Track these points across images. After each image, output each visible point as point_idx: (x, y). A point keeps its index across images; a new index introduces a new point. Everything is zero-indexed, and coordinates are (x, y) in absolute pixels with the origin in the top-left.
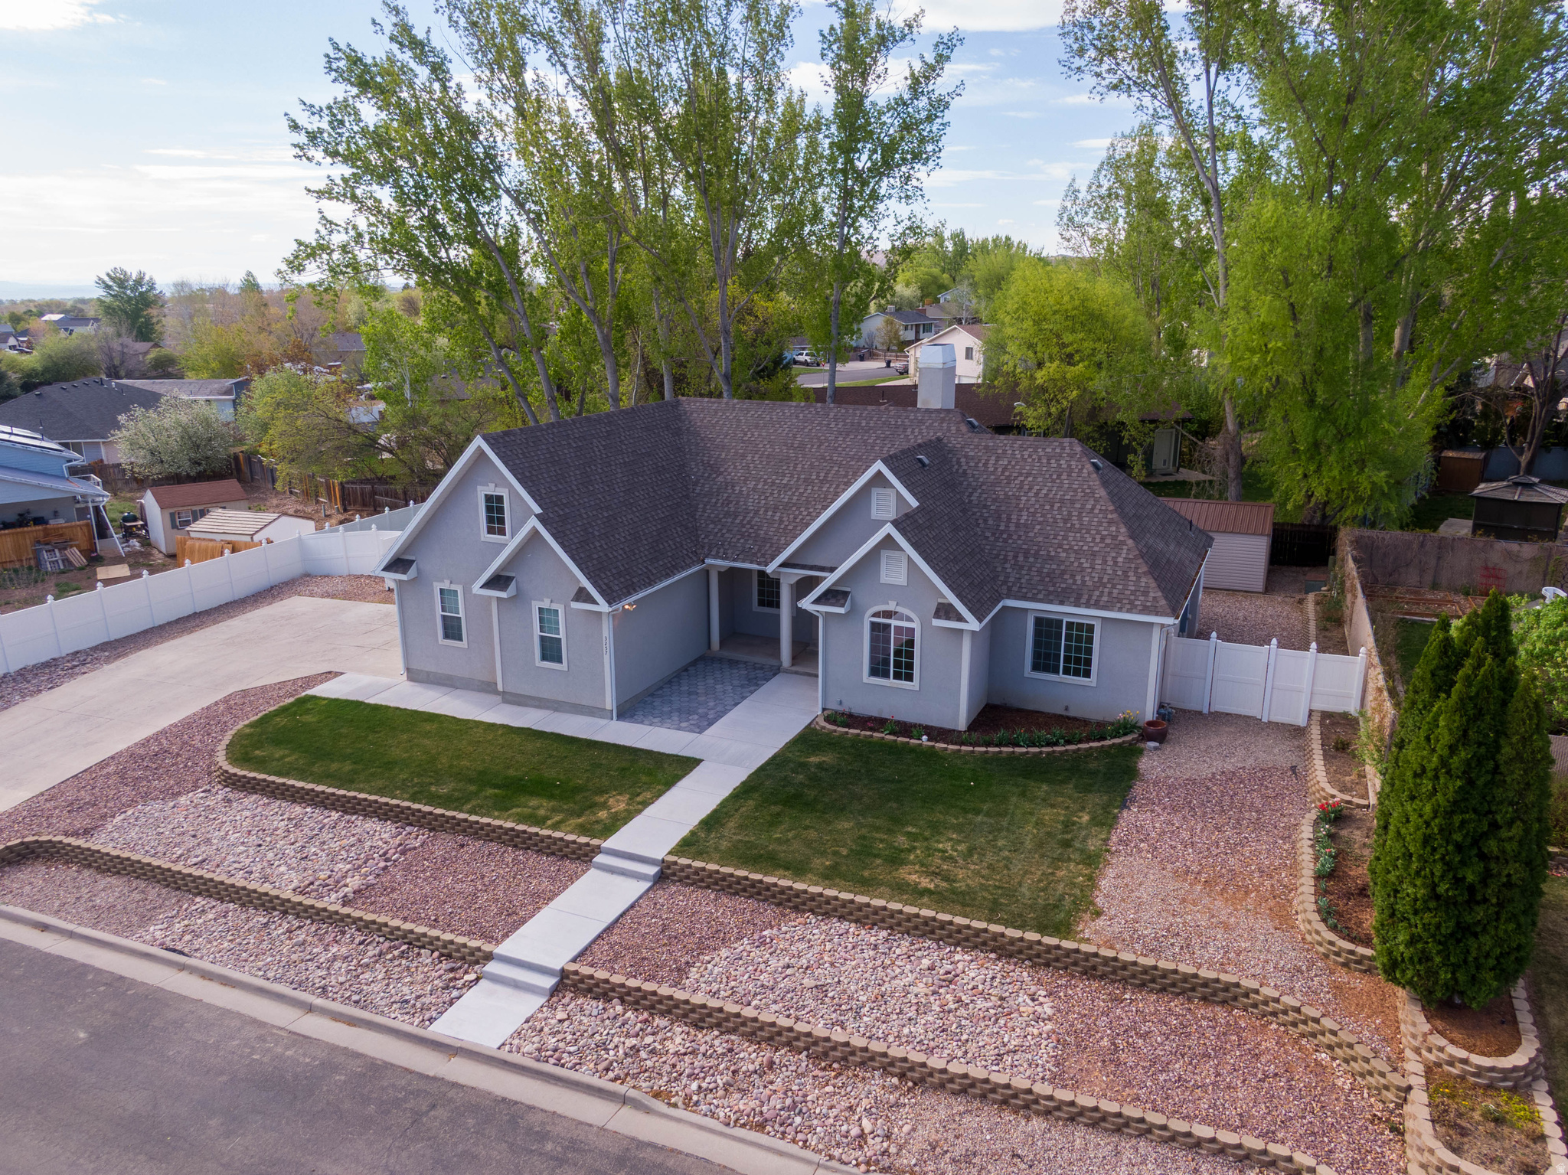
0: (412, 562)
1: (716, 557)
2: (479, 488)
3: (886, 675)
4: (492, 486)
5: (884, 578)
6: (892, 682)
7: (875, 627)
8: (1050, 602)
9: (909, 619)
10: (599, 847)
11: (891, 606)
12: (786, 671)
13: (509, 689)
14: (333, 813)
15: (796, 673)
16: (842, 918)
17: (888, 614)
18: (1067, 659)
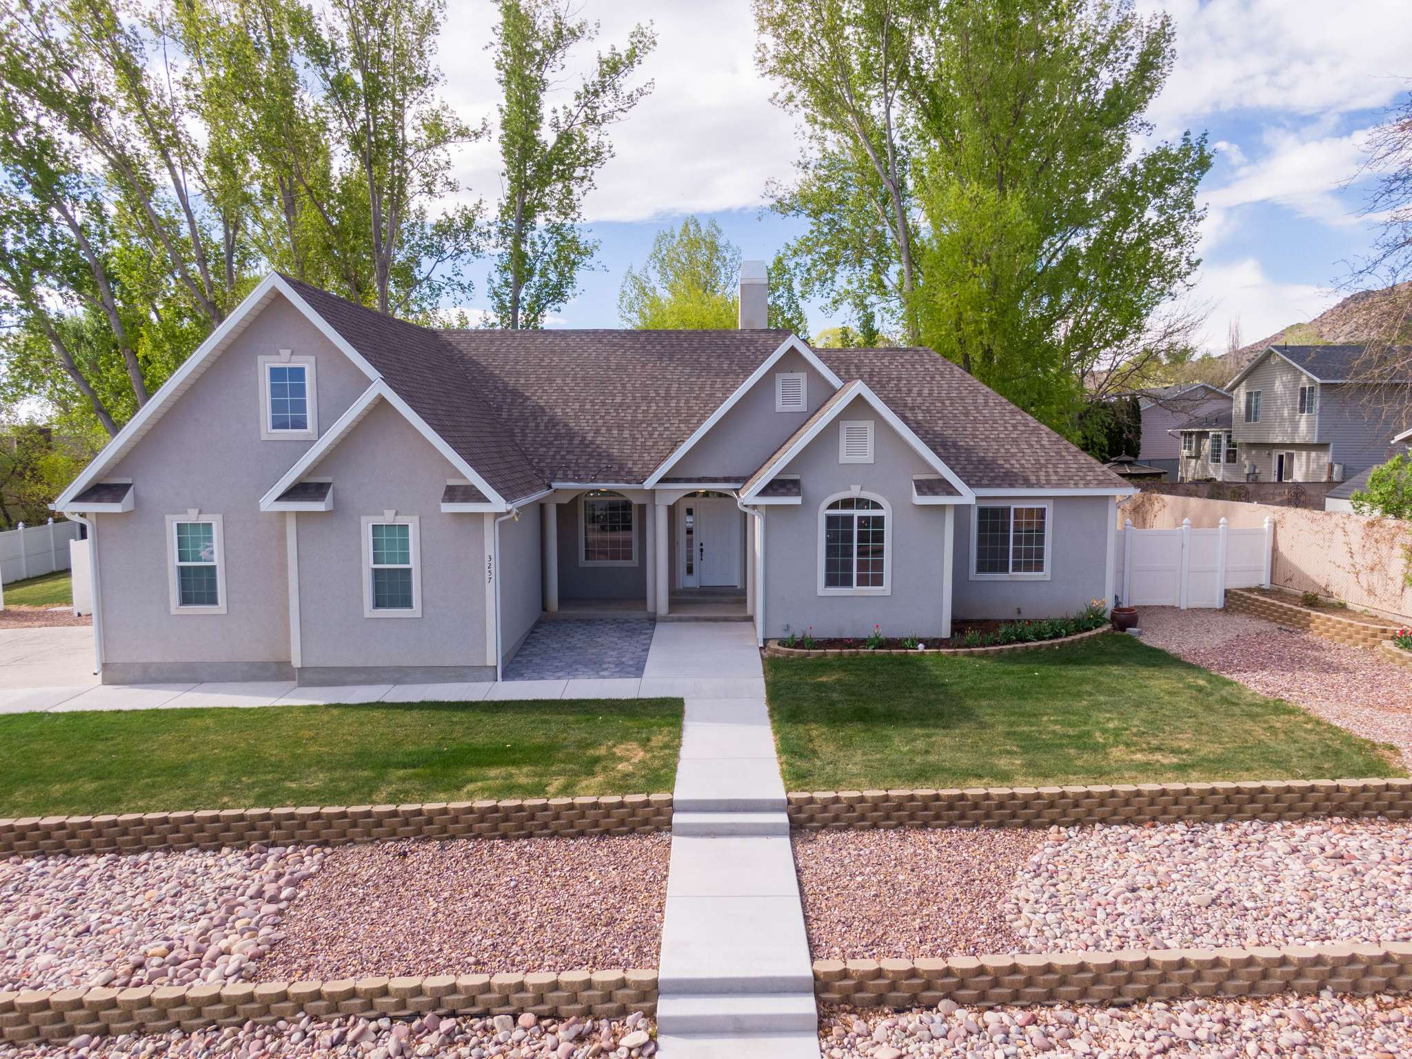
0: (127, 486)
1: (565, 479)
2: (261, 359)
3: (847, 582)
4: (285, 353)
5: (844, 457)
6: (856, 590)
7: (831, 521)
8: (999, 486)
9: (876, 506)
10: (670, 803)
11: (855, 492)
12: (665, 620)
13: (313, 662)
14: (91, 860)
15: (680, 620)
16: (1104, 821)
17: (847, 503)
18: (1017, 553)
